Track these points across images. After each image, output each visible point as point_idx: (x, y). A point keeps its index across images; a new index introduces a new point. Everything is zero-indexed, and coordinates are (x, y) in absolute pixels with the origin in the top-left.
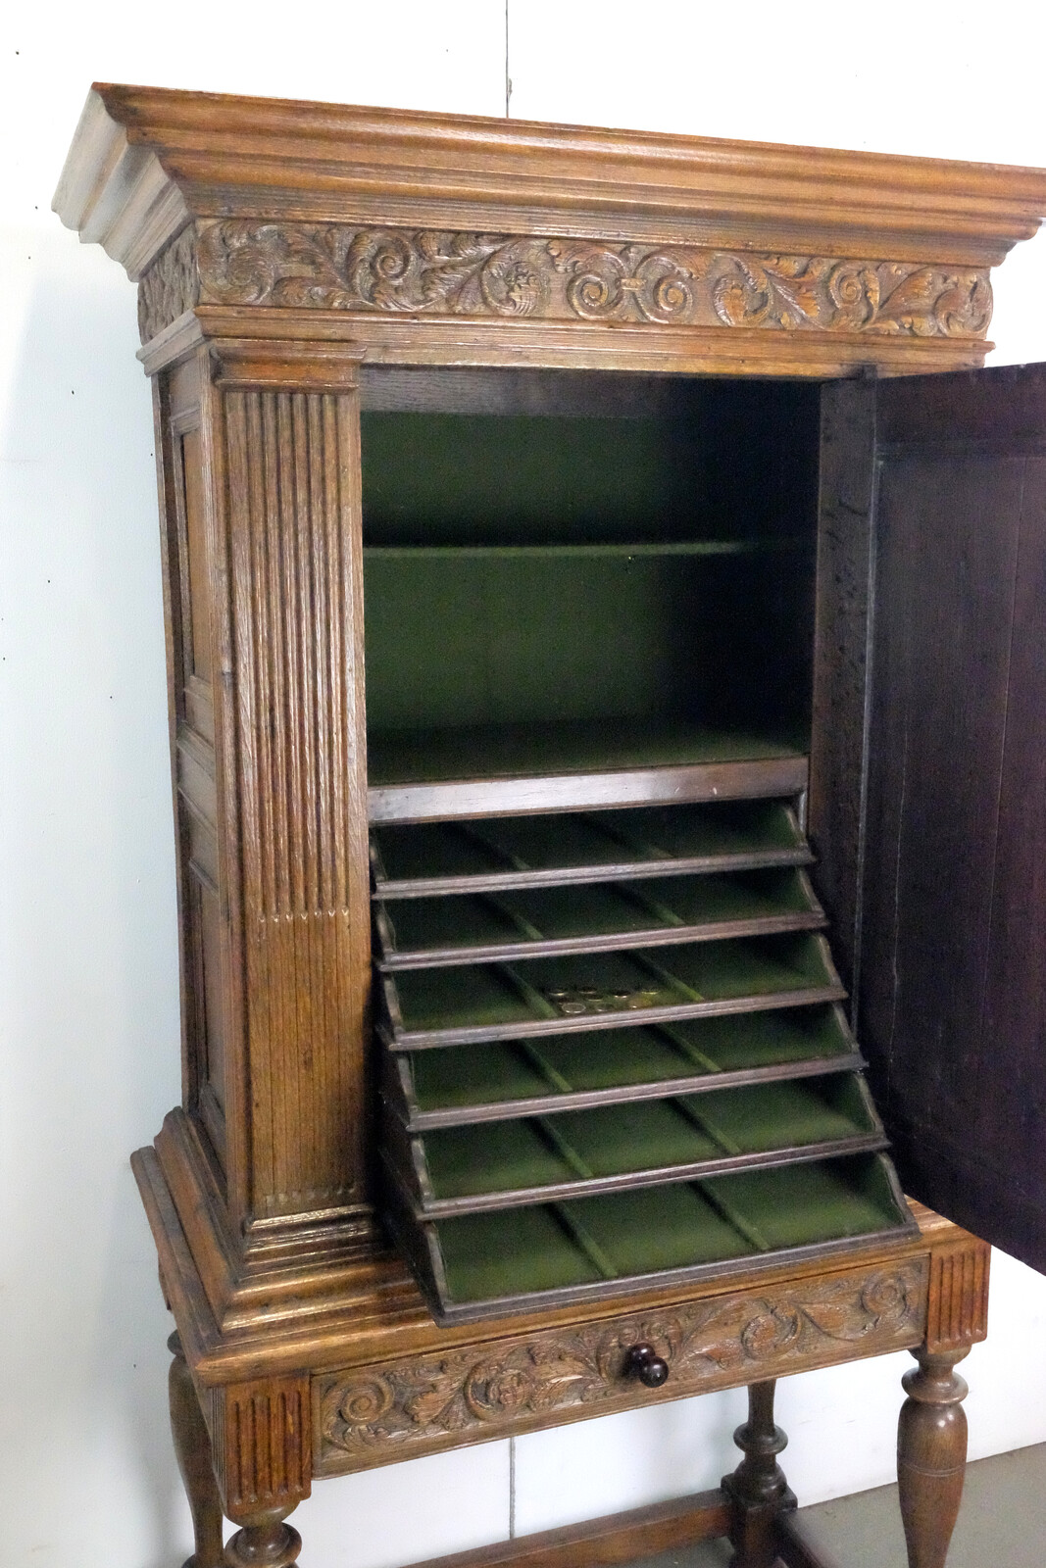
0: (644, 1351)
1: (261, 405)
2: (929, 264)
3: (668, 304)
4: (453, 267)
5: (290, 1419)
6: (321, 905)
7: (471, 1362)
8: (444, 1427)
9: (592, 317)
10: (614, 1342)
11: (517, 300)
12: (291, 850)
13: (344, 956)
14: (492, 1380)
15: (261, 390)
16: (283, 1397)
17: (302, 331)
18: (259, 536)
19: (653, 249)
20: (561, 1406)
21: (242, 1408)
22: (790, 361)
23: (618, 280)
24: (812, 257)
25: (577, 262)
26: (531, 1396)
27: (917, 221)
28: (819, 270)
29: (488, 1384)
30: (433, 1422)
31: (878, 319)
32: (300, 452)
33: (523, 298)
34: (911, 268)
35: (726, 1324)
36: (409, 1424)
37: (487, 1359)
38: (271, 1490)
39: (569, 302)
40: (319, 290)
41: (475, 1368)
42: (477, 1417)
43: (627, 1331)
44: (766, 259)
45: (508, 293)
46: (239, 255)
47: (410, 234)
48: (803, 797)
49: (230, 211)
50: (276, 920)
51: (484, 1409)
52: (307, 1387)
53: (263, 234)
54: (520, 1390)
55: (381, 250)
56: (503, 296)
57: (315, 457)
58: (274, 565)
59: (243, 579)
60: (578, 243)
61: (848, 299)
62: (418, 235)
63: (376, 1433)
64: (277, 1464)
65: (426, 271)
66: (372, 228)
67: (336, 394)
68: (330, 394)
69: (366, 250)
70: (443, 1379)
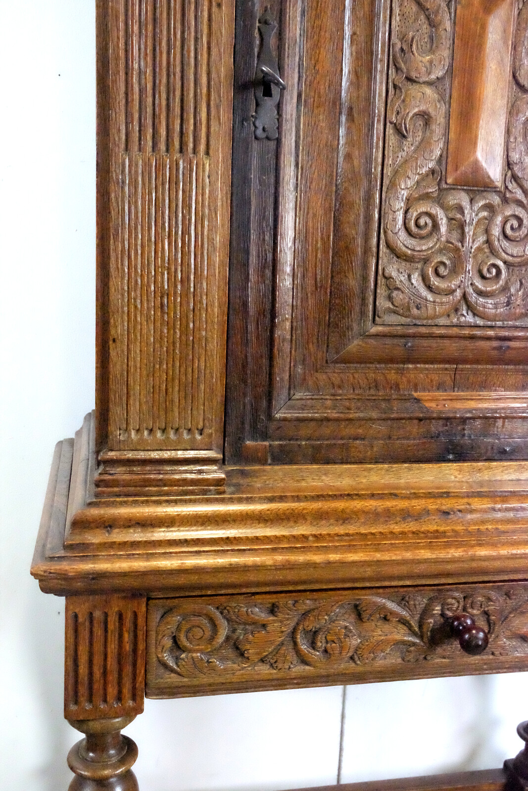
5: (126, 635)
7: (301, 609)
8: (272, 666)
10: (437, 609)
14: (320, 629)
16: (121, 616)
20: (383, 663)
21: (80, 620)
26: (356, 650)
29: (316, 632)
30: (262, 660)
36: (239, 658)
37: (317, 608)
38: (105, 701)
41: (305, 615)
42: (304, 661)
43: (450, 601)
51: (311, 654)
52: (144, 609)
54: (347, 642)
63: (209, 662)
64: (112, 678)
70: (274, 621)
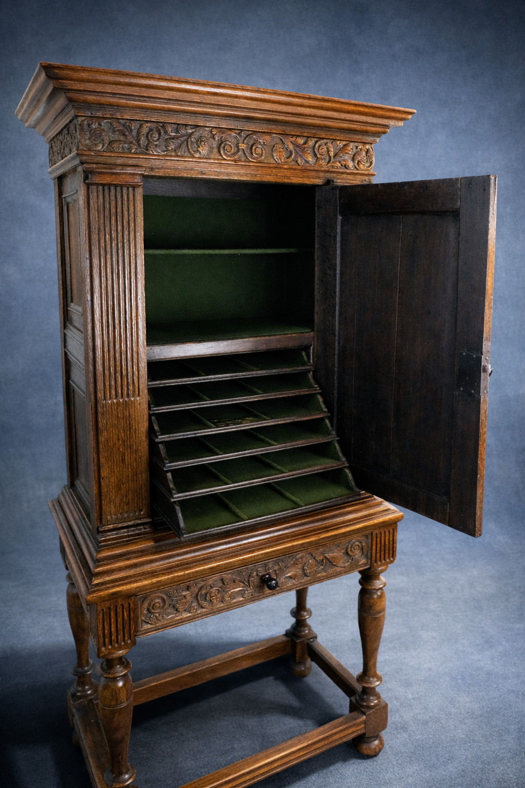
0: (267, 576)
1: (104, 190)
2: (352, 142)
3: (256, 154)
4: (177, 138)
5: (125, 614)
6: (128, 396)
7: (199, 586)
8: (189, 613)
9: (228, 159)
10: (255, 574)
11: (201, 151)
12: (115, 373)
13: (138, 416)
14: (208, 592)
15: (103, 185)
16: (122, 606)
17: (119, 161)
18: (103, 244)
19: (250, 132)
20: (235, 601)
21: (105, 611)
22: (301, 178)
23: (238, 144)
24: (308, 137)
25: (222, 137)
26: (223, 597)
27: (345, 125)
28: (311, 143)
29: (206, 594)
30: (185, 611)
31: (333, 162)
32: (119, 210)
33: (204, 150)
34: (344, 143)
35: (297, 564)
36: (175, 612)
37: (206, 584)
38: (118, 643)
39: (219, 152)
40: (126, 145)
41: (201, 588)
42: (203, 608)
43: (260, 569)
44: (292, 138)
45: (197, 148)
46: (94, 131)
47: (161, 124)
48: (312, 347)
49: (92, 114)
50: (110, 402)
51: (205, 604)
53: (104, 123)
54: (219, 595)
55: (151, 130)
56: (196, 149)
57: (126, 213)
58: (108, 256)
59: (96, 262)
60: (222, 130)
61: (321, 153)
62: (164, 125)
63: (163, 617)
64: (120, 632)
65: (167, 139)
66: (147, 122)
67: (134, 187)
68: (131, 187)
69: (145, 130)
70: (189, 593)
